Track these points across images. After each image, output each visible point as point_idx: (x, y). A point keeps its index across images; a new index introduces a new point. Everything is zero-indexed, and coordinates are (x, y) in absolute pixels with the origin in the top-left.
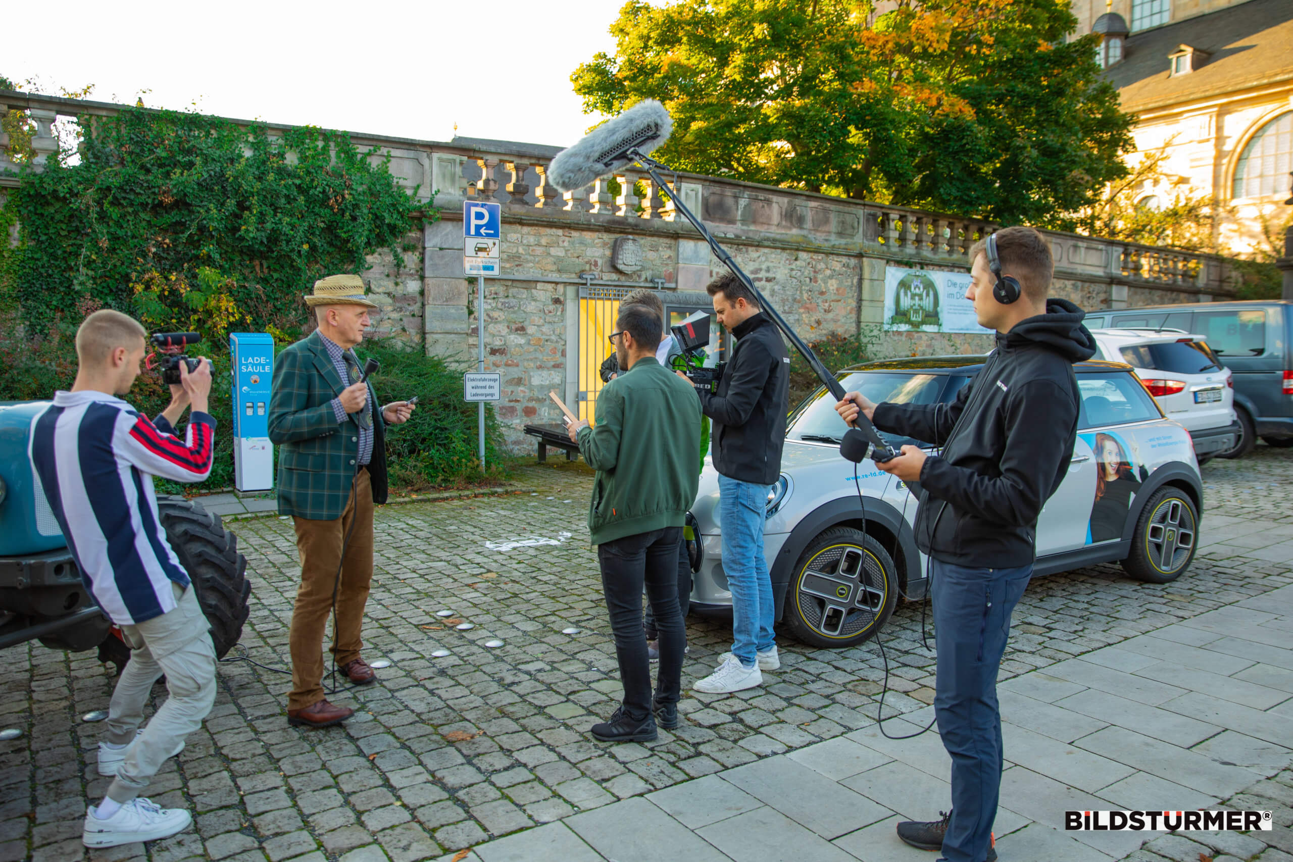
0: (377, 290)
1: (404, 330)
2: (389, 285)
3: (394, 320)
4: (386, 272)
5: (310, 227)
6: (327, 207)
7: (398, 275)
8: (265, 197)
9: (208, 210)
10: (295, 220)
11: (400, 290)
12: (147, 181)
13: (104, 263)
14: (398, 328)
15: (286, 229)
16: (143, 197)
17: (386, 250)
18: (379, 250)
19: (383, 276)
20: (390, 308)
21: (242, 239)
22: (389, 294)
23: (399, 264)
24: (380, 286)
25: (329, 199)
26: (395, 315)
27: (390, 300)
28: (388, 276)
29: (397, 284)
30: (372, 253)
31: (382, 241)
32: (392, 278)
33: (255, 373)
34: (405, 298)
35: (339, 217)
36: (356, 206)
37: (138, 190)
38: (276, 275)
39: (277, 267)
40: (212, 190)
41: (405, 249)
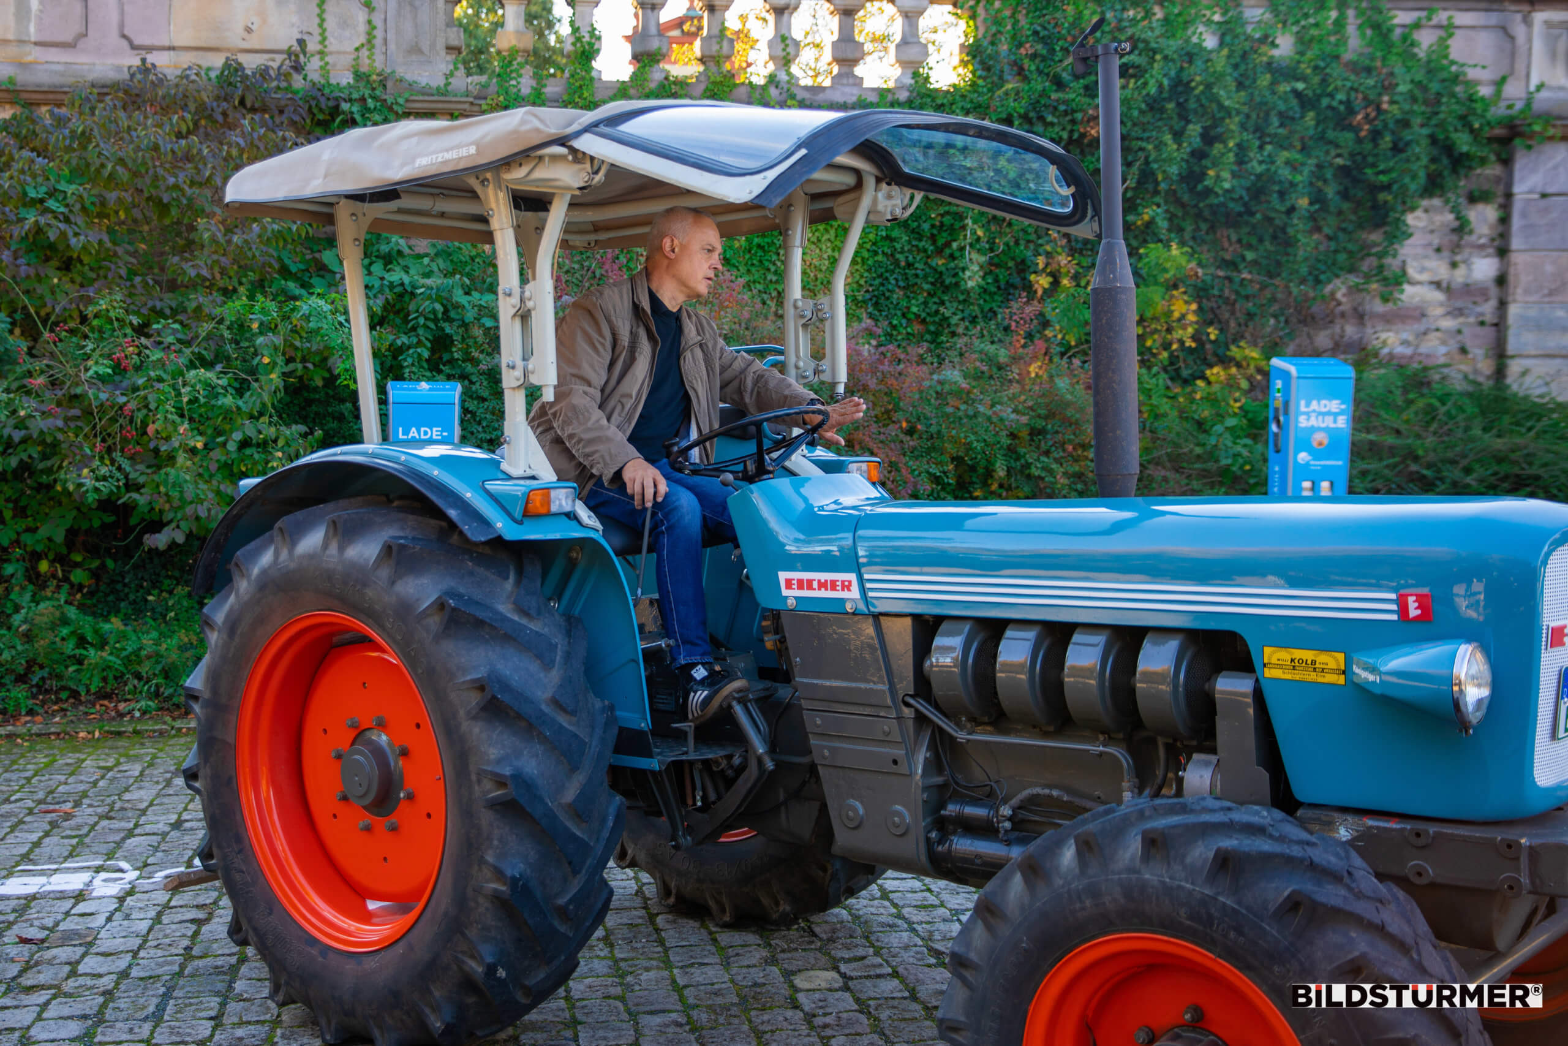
0: (1418, 277)
1: (1463, 350)
2: (1440, 269)
3: (1447, 332)
4: (1436, 242)
5: (1319, 166)
6: (1350, 128)
7: (1456, 248)
8: (1248, 116)
9: (1160, 146)
10: (1295, 155)
11: (1460, 276)
12: (1065, 102)
13: (992, 242)
14: (1453, 345)
15: (1285, 173)
16: (1057, 129)
17: (1436, 202)
18: (1425, 203)
19: (1430, 252)
20: (1440, 311)
21: (1208, 191)
22: (1437, 285)
23: (1461, 228)
24: (1423, 270)
25: (1355, 113)
26: (1448, 324)
27: (1439, 296)
28: (1438, 250)
29: (1454, 265)
30: (1413, 209)
31: (1433, 186)
32: (1446, 253)
33: (1319, 429)
34: (1471, 291)
35: (1368, 146)
36: (1405, 124)
37: (1050, 118)
38: (1250, 256)
39: (1254, 241)
40: (1162, 110)
41: (1473, 199)
